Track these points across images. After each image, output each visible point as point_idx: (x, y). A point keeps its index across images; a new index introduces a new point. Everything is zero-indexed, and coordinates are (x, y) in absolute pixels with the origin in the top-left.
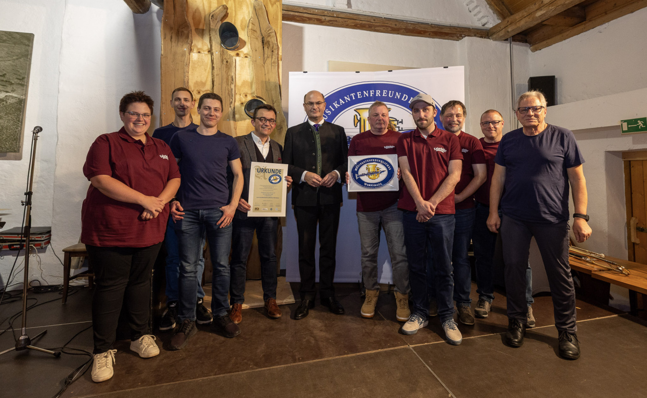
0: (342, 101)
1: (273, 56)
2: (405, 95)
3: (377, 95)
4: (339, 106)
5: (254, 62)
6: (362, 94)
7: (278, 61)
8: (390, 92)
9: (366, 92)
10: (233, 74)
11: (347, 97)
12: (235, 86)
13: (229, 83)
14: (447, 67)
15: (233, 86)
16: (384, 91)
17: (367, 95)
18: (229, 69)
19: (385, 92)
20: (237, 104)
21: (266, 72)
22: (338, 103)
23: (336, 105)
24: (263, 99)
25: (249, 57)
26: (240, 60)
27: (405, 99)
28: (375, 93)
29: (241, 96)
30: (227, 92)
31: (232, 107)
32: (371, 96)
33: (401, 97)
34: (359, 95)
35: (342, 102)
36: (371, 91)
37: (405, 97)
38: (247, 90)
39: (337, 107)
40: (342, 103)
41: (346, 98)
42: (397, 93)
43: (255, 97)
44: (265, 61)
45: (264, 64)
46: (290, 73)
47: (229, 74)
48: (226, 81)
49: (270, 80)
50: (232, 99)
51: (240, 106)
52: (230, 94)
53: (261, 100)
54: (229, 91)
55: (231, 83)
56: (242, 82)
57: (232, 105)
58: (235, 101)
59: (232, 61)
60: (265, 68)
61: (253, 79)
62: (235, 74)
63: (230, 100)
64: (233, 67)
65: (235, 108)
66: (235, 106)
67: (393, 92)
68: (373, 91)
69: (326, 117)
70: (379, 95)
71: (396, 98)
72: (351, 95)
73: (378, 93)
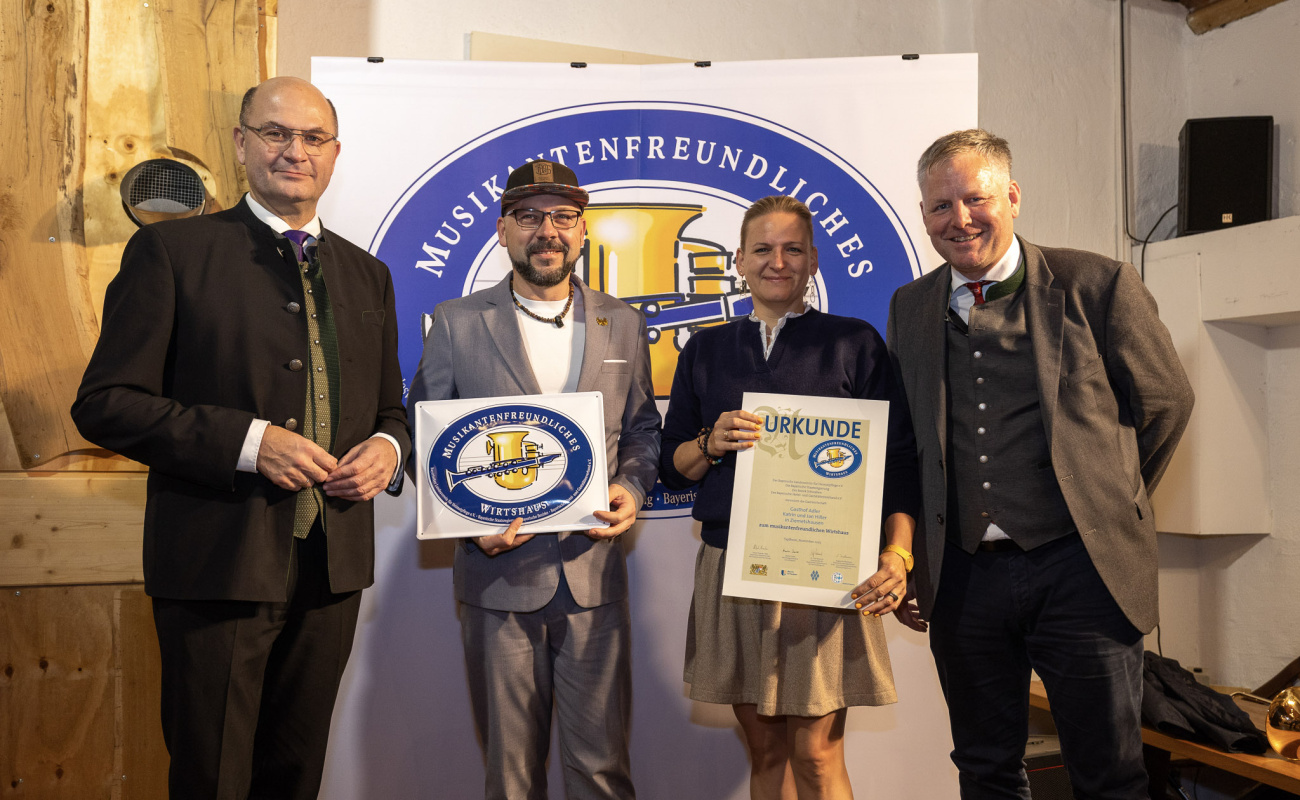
2: (756, 158)
3: (651, 156)
4: (504, 193)
5: (166, 14)
6: (596, 150)
7: (262, 15)
8: (702, 143)
9: (612, 144)
10: (75, 59)
12: (84, 105)
13: (60, 94)
14: (916, 57)
15: (74, 107)
16: (679, 140)
17: (615, 154)
18: (59, 35)
19: (683, 144)
20: (94, 176)
21: (213, 55)
22: (503, 183)
23: (494, 192)
24: (198, 161)
27: (756, 170)
28: (645, 146)
29: (111, 148)
30: (49, 126)
31: (71, 183)
32: (630, 156)
33: (744, 163)
34: (581, 153)
36: (629, 140)
37: (759, 165)
38: (134, 123)
39: (495, 199)
42: (728, 151)
43: (167, 153)
44: (208, 11)
45: (205, 25)
46: (315, 60)
47: (56, 56)
48: (43, 92)
49: (228, 88)
50: (71, 156)
51: (102, 185)
52: (63, 139)
53: (190, 164)
54: (57, 125)
55: (68, 90)
56: (114, 94)
57: (68, 182)
58: (83, 165)
59: (69, 5)
60: (210, 40)
61: (159, 82)
62: (83, 60)
63: (62, 160)
64: (76, 31)
65: (84, 195)
66: (82, 186)
67: (713, 144)
68: (638, 139)
69: (453, 237)
70: (661, 156)
71: (722, 166)
72: (552, 151)
73: (658, 148)
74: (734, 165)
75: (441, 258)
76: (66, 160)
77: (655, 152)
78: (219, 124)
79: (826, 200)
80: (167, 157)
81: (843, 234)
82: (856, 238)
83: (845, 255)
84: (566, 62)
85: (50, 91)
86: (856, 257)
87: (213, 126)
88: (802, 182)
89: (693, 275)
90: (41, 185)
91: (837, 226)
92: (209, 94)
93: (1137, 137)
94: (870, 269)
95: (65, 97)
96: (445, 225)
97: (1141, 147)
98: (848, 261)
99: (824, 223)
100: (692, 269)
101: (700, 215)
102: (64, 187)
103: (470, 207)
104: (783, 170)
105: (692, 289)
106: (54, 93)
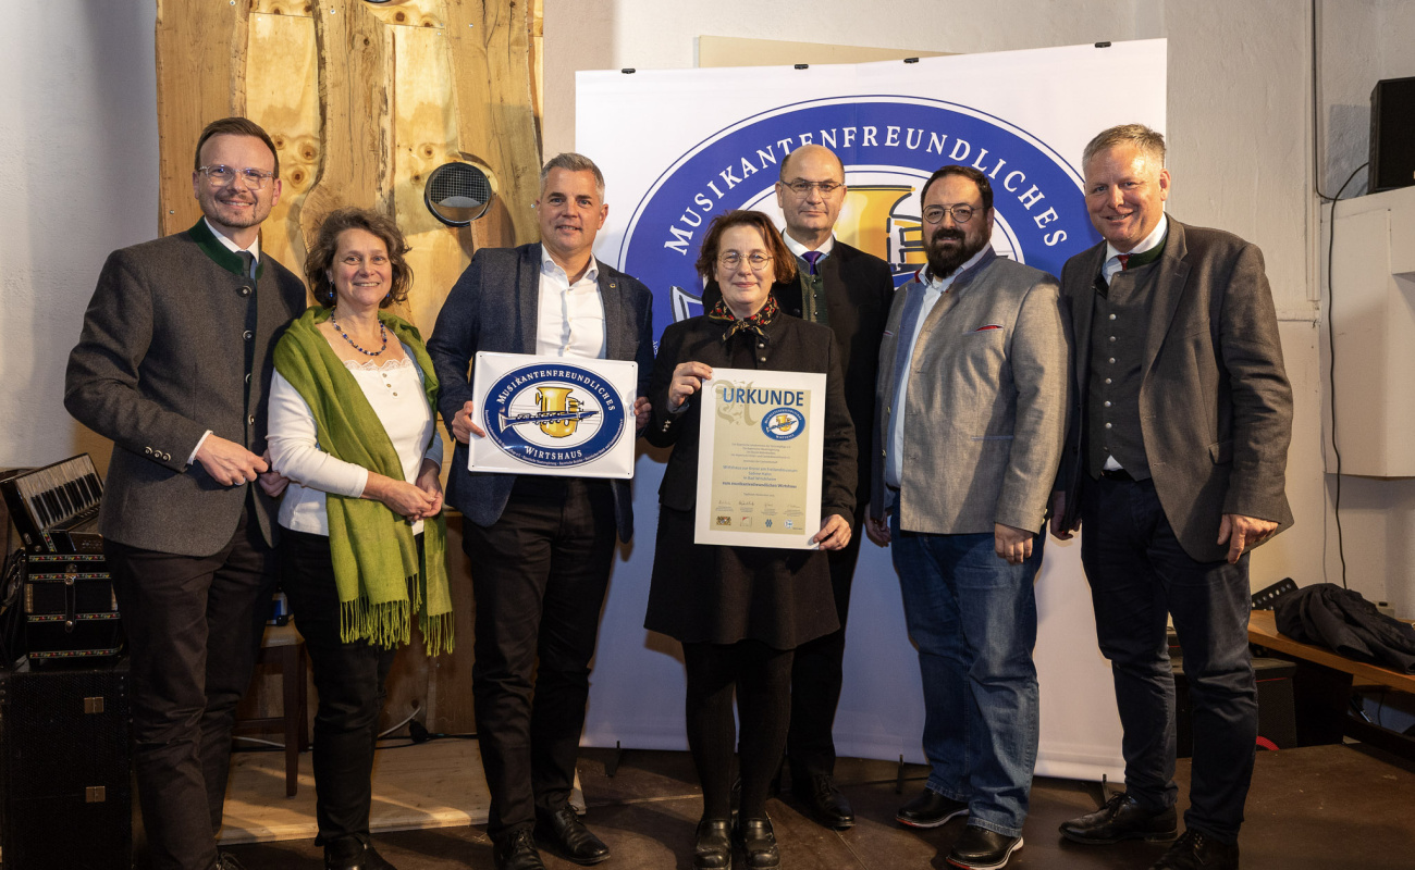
0: (748, 166)
1: (515, 22)
2: (960, 142)
3: (866, 144)
4: (738, 180)
5: (455, 40)
6: (817, 141)
7: (531, 36)
8: (911, 131)
9: (831, 135)
10: (386, 82)
11: (767, 152)
12: (393, 120)
13: (375, 112)
14: (1108, 45)
15: (386, 122)
16: (890, 128)
17: (834, 143)
18: (373, 64)
19: (894, 132)
20: (402, 178)
21: (493, 73)
22: (738, 172)
23: (730, 180)
24: (482, 163)
25: (436, 25)
26: (407, 37)
27: (960, 154)
28: (860, 135)
29: (414, 155)
30: (368, 139)
31: (386, 185)
32: (847, 145)
33: (949, 147)
34: (804, 144)
35: (751, 167)
36: (846, 130)
37: (963, 148)
38: (432, 133)
39: (732, 186)
40: (749, 172)
41: (761, 153)
42: (934, 136)
43: (458, 157)
44: (488, 36)
45: (486, 47)
46: (578, 74)
47: (372, 82)
48: (362, 111)
49: (506, 100)
50: (384, 163)
51: (409, 185)
52: (379, 148)
53: (476, 165)
54: (374, 139)
55: (381, 109)
56: (416, 109)
57: (383, 184)
58: (394, 170)
59: (381, 38)
60: (490, 60)
61: (451, 97)
62: (391, 83)
63: (378, 166)
64: (386, 60)
65: (396, 194)
66: (393, 187)
67: (921, 131)
68: (854, 129)
69: (696, 220)
70: (875, 144)
71: (929, 150)
72: (779, 143)
73: (871, 137)
74: (940, 149)
75: (686, 238)
76: (381, 166)
77: (869, 140)
78: (499, 131)
79: (1024, 177)
80: (458, 161)
81: (1040, 208)
82: (1052, 211)
83: (1041, 226)
84: (791, 64)
85: (368, 110)
86: (1051, 228)
87: (494, 133)
88: (1002, 162)
89: (903, 247)
90: (363, 187)
91: (1034, 200)
92: (490, 106)
93: (1328, 99)
94: (1065, 238)
95: (380, 115)
96: (688, 210)
97: (1332, 107)
98: (1044, 232)
99: (1021, 199)
100: (903, 243)
101: (910, 195)
102: (381, 189)
103: (710, 194)
104: (984, 152)
105: (903, 260)
106: (371, 112)
